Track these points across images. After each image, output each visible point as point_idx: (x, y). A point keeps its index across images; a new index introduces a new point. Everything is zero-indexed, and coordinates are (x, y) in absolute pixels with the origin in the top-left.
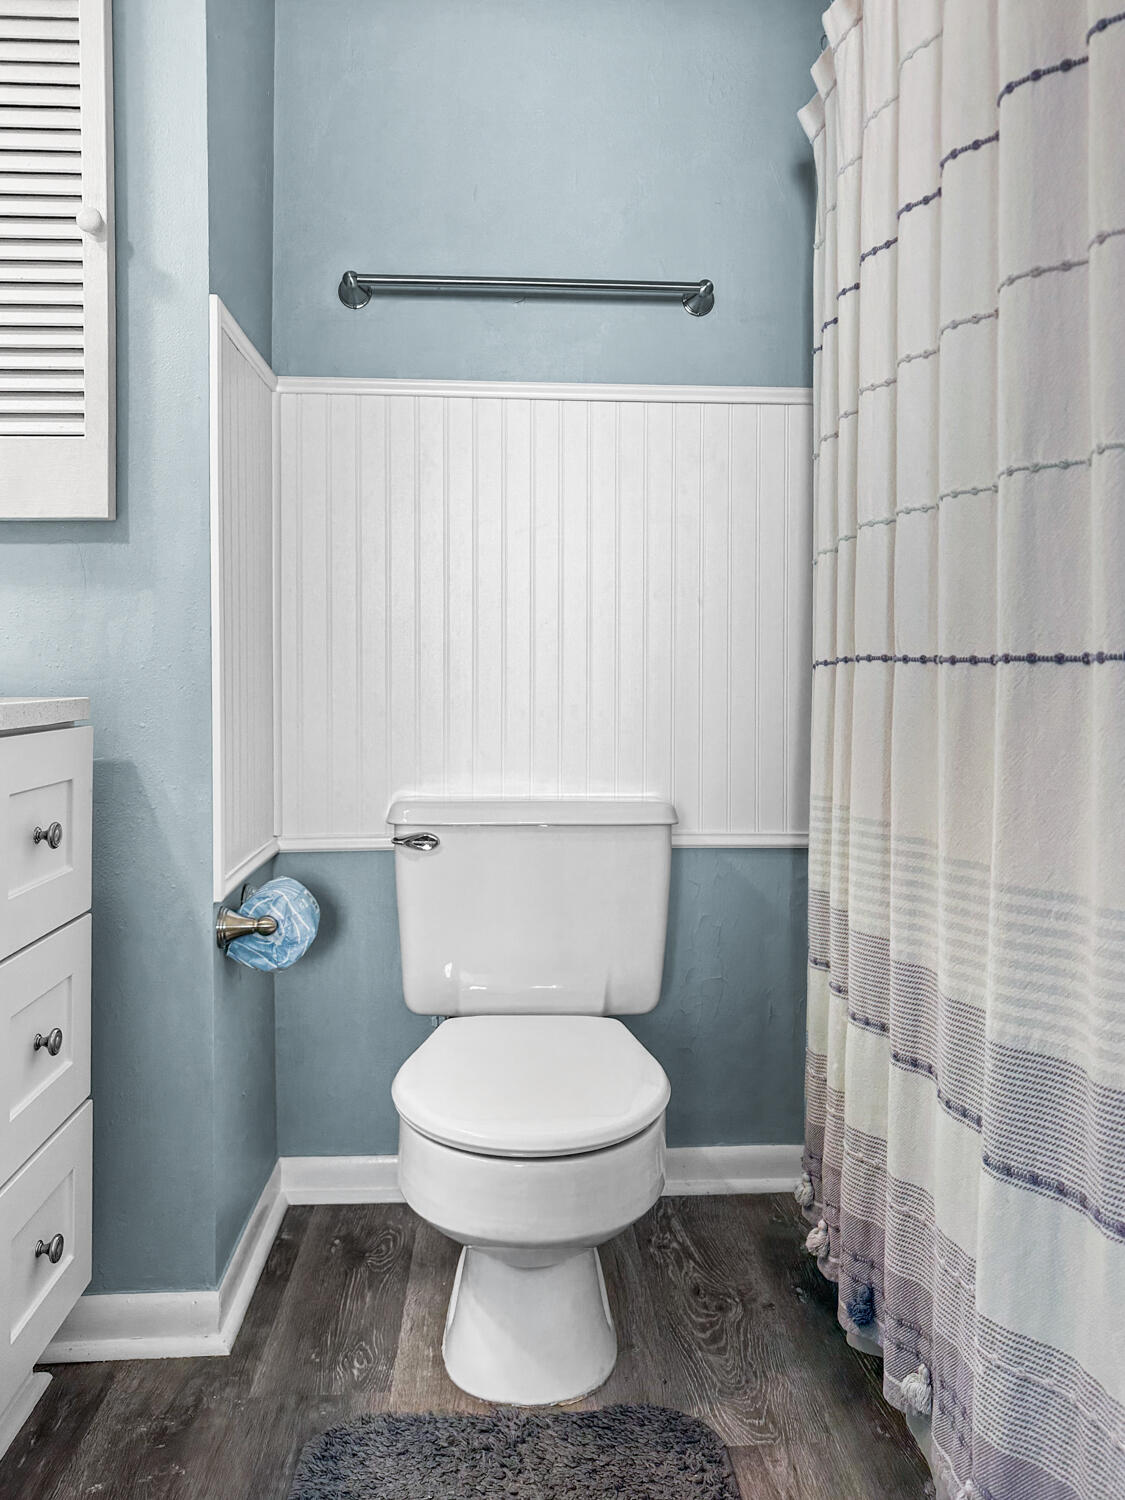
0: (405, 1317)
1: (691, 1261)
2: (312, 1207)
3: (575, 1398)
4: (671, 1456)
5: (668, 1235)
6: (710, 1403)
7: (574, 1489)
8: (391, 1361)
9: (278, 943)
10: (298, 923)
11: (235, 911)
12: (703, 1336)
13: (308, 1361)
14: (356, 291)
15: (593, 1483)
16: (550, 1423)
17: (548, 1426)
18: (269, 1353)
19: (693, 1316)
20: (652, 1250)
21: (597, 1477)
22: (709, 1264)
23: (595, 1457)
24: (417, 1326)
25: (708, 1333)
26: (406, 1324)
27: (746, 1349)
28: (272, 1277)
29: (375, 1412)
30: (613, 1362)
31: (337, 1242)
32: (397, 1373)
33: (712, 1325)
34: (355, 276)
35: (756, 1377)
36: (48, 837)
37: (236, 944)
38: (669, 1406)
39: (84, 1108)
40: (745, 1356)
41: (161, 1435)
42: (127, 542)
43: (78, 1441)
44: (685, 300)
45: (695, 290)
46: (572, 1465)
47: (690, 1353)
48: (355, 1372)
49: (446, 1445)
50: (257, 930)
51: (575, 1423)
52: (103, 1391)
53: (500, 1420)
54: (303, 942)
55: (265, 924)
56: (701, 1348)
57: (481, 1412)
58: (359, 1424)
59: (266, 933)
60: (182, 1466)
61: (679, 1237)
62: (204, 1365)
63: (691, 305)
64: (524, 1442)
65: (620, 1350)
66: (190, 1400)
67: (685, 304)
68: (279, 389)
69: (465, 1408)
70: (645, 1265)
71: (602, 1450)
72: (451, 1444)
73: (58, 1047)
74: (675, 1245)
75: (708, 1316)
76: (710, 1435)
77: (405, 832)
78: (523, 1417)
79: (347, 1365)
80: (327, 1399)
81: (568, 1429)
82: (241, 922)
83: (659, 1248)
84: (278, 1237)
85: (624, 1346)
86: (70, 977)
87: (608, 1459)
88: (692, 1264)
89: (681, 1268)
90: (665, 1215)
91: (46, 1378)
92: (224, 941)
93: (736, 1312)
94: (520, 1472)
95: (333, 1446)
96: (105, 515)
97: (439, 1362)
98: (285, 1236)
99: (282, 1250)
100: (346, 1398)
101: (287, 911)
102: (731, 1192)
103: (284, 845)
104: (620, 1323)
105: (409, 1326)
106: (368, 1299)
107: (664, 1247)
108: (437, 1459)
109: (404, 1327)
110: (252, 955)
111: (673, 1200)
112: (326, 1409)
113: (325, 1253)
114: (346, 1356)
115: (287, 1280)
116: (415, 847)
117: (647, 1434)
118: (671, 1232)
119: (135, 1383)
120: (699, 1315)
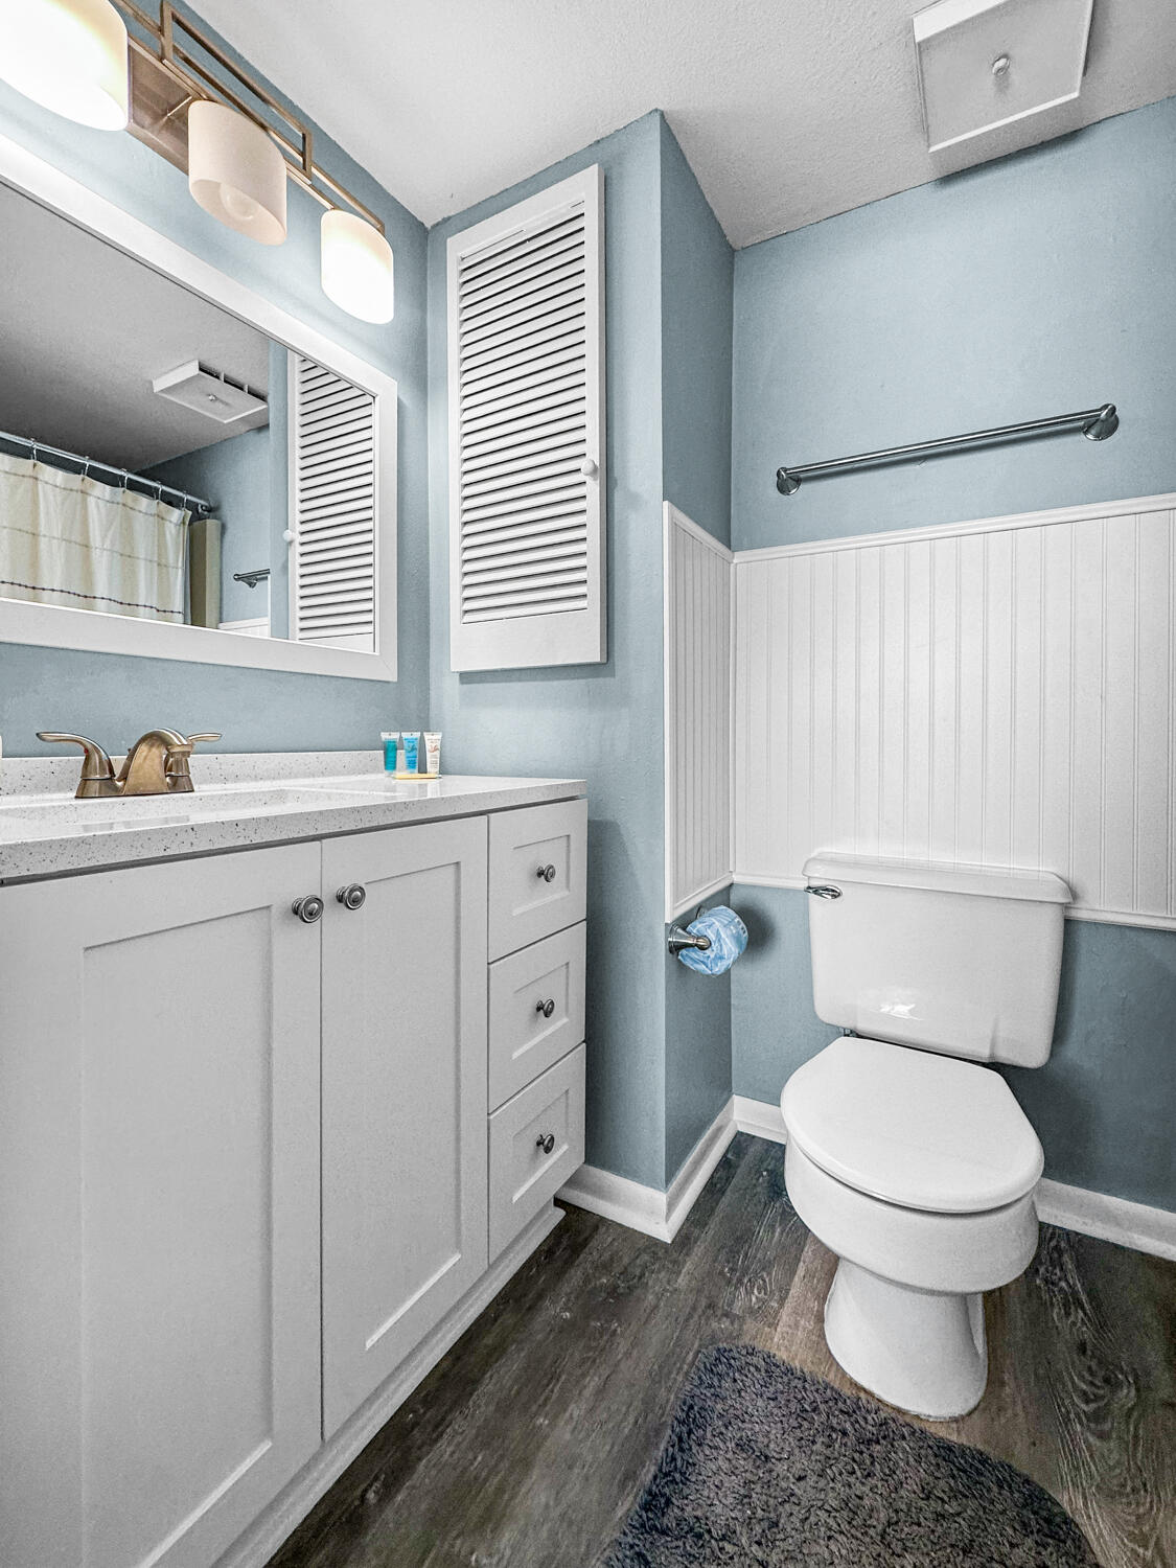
0: (801, 1264)
1: (1080, 1311)
2: (754, 1137)
3: (936, 1417)
4: (1029, 1542)
5: (1058, 1271)
6: (1085, 1498)
7: (919, 1525)
8: (782, 1301)
9: (712, 956)
10: (726, 944)
11: (684, 929)
12: (1086, 1409)
13: (722, 1273)
14: (788, 481)
15: (939, 1529)
16: (906, 1435)
17: (904, 1438)
18: (698, 1250)
19: (1075, 1378)
20: (1038, 1282)
21: (945, 1524)
22: (1101, 1325)
23: (946, 1499)
24: (810, 1275)
25: (1093, 1406)
26: (801, 1271)
27: (1135, 1446)
28: (713, 1189)
29: (759, 1346)
30: (981, 1394)
31: (765, 1173)
32: (785, 1316)
33: (1097, 1398)
34: (785, 470)
35: (1146, 1491)
36: (545, 874)
37: (684, 952)
38: (1035, 1478)
39: (579, 1048)
40: (1134, 1456)
41: (613, 1291)
42: (614, 676)
43: (565, 1272)
44: (1086, 430)
45: (1095, 416)
46: (921, 1495)
47: (1067, 1421)
48: (754, 1299)
49: (809, 1409)
50: (696, 945)
51: (931, 1448)
52: (591, 1236)
53: (859, 1408)
54: (729, 958)
55: (701, 942)
56: (1081, 1423)
57: (847, 1391)
58: (744, 1352)
59: (702, 948)
60: (619, 1325)
61: (1069, 1276)
62: (653, 1243)
63: (1093, 432)
64: (878, 1442)
65: (989, 1382)
66: (638, 1272)
67: (1086, 433)
68: (735, 561)
69: (832, 1378)
70: (1029, 1295)
71: (955, 1494)
72: (814, 1410)
73: (551, 1012)
74: (1063, 1284)
75: (1092, 1384)
76: (1080, 1540)
77: (815, 883)
78: (883, 1415)
79: (749, 1288)
80: (726, 1315)
81: (923, 1452)
82: (686, 938)
83: (1046, 1281)
84: (725, 1156)
85: (994, 1381)
86: (567, 964)
87: (960, 1509)
88: (1081, 1314)
89: (1068, 1314)
90: (1057, 1248)
91: (561, 1213)
92: (675, 949)
93: (1126, 1396)
94: (869, 1475)
95: (722, 1362)
96: (598, 659)
97: (820, 1319)
98: (729, 1156)
99: (726, 1165)
100: (741, 1319)
101: (718, 934)
102: (1134, 1247)
103: (736, 879)
104: (994, 1350)
105: (802, 1275)
106: (777, 1234)
107: (1053, 1283)
108: (799, 1420)
109: (798, 1272)
110: (695, 961)
111: (1068, 1235)
112: (725, 1324)
113: (754, 1181)
114: (750, 1280)
115: (723, 1193)
116: (820, 895)
117: (1006, 1501)
118: (1062, 1269)
119: (610, 1239)
120: (1082, 1378)
